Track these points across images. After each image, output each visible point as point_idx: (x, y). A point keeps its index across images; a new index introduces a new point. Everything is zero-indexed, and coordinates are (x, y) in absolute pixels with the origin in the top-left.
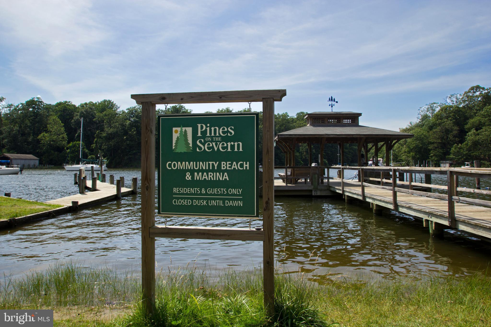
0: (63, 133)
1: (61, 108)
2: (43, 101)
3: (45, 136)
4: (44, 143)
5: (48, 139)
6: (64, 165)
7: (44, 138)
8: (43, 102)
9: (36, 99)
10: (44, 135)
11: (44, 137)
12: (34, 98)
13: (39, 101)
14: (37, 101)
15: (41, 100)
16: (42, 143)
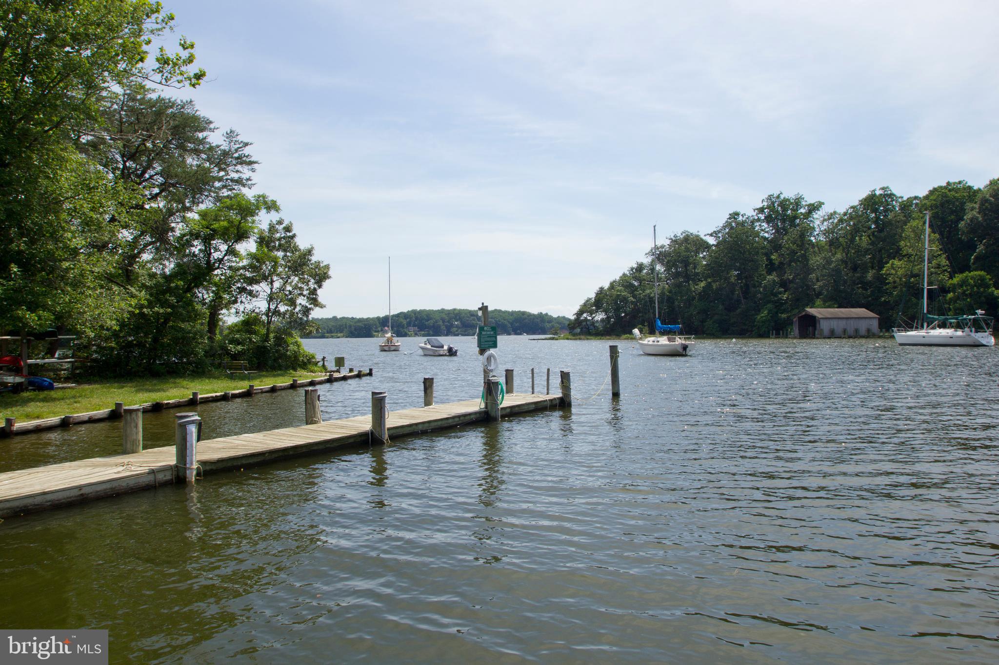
0: (939, 255)
1: (935, 200)
2: (894, 192)
3: (895, 266)
4: (895, 282)
5: (900, 272)
6: (893, 331)
7: (893, 272)
8: (894, 195)
9: (878, 193)
10: (893, 264)
11: (896, 268)
12: (874, 191)
13: (887, 195)
14: (881, 195)
15: (889, 192)
16: (889, 283)
